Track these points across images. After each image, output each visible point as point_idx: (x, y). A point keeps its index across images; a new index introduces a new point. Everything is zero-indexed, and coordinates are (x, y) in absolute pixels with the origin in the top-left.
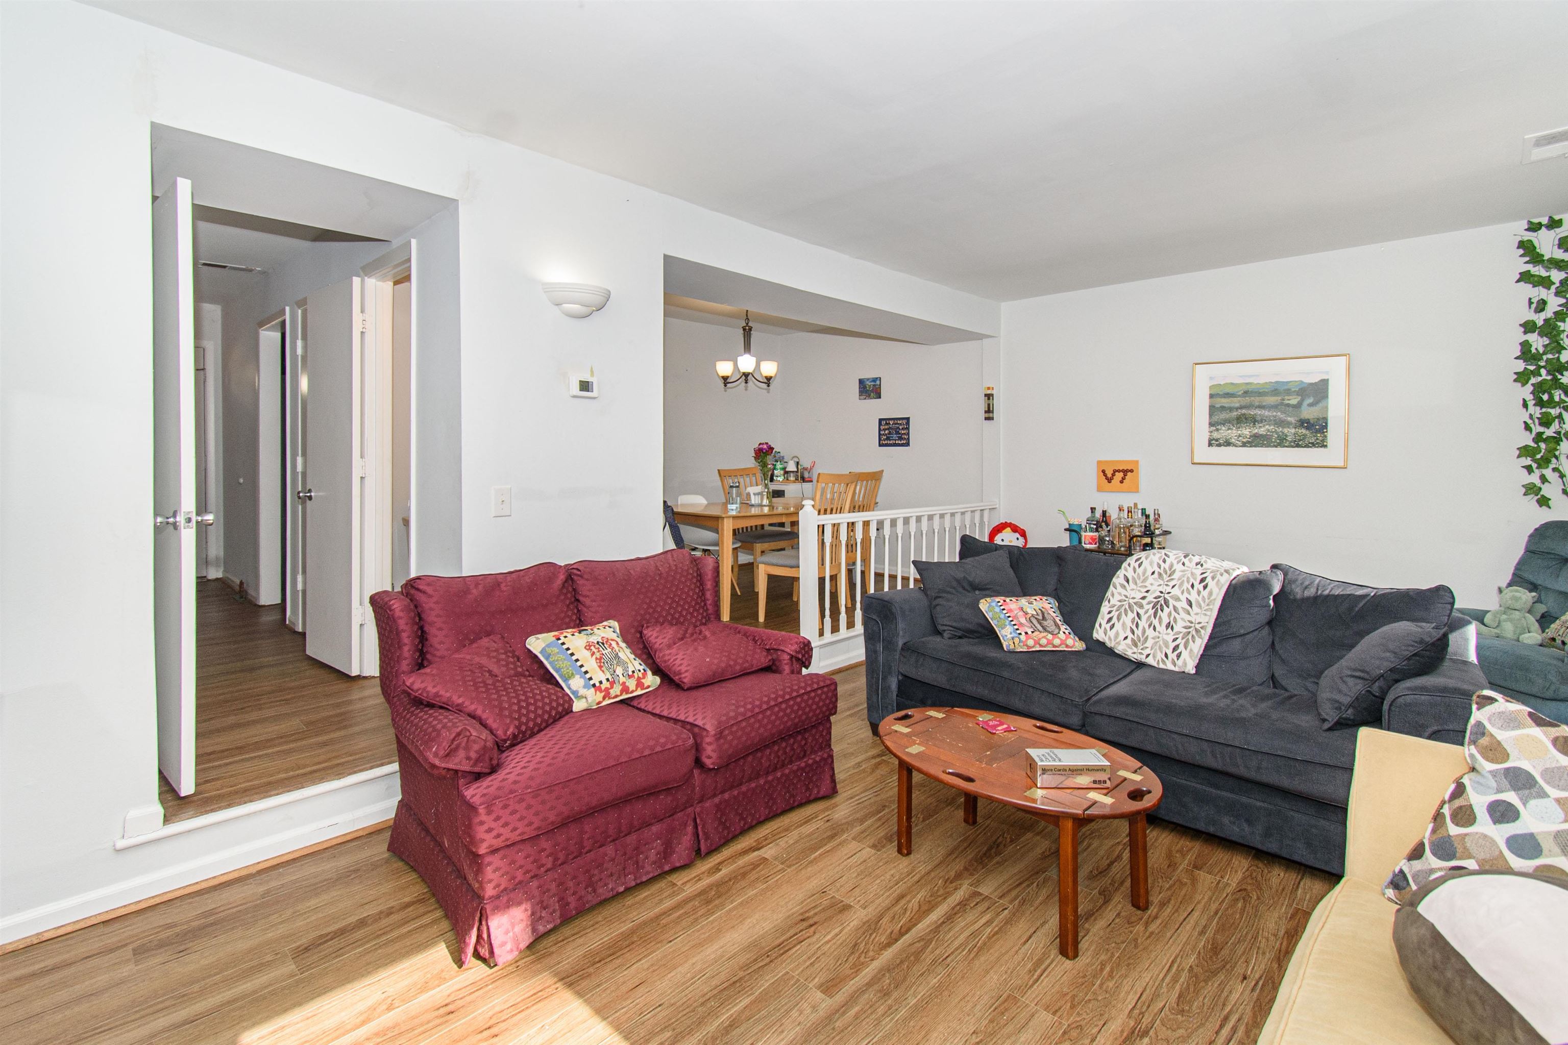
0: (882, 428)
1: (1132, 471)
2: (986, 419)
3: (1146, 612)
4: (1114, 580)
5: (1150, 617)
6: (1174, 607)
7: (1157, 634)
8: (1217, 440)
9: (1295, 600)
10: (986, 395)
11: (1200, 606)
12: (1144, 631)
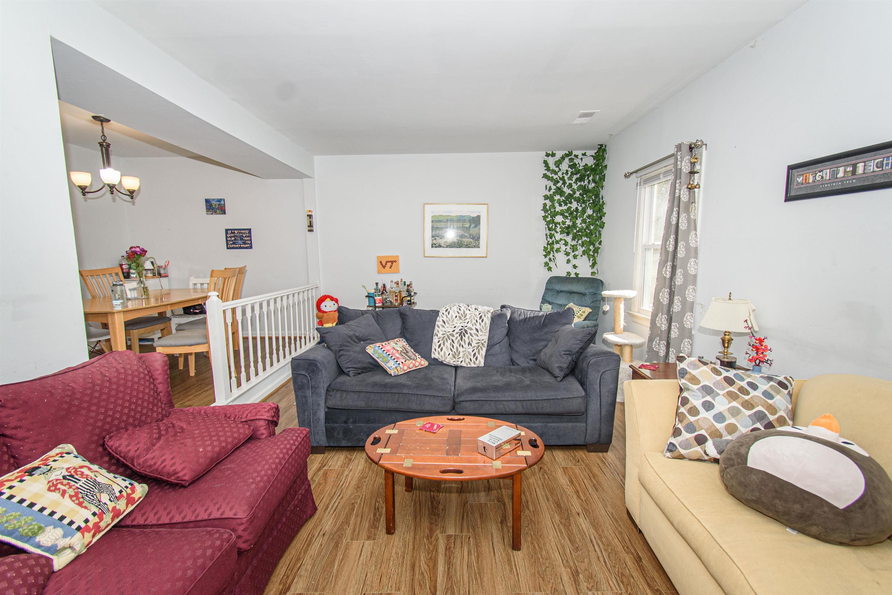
0: (228, 235)
1: (395, 261)
2: (309, 231)
3: (456, 338)
4: (437, 323)
5: (459, 340)
6: (470, 333)
7: (464, 349)
8: (435, 244)
9: (517, 321)
10: (308, 215)
11: (482, 331)
12: (457, 349)
